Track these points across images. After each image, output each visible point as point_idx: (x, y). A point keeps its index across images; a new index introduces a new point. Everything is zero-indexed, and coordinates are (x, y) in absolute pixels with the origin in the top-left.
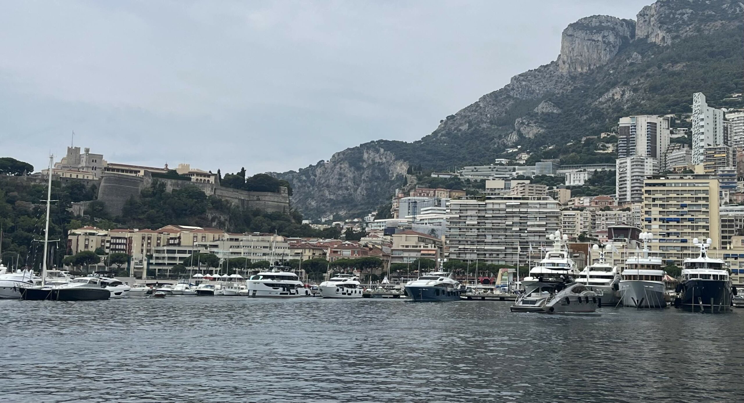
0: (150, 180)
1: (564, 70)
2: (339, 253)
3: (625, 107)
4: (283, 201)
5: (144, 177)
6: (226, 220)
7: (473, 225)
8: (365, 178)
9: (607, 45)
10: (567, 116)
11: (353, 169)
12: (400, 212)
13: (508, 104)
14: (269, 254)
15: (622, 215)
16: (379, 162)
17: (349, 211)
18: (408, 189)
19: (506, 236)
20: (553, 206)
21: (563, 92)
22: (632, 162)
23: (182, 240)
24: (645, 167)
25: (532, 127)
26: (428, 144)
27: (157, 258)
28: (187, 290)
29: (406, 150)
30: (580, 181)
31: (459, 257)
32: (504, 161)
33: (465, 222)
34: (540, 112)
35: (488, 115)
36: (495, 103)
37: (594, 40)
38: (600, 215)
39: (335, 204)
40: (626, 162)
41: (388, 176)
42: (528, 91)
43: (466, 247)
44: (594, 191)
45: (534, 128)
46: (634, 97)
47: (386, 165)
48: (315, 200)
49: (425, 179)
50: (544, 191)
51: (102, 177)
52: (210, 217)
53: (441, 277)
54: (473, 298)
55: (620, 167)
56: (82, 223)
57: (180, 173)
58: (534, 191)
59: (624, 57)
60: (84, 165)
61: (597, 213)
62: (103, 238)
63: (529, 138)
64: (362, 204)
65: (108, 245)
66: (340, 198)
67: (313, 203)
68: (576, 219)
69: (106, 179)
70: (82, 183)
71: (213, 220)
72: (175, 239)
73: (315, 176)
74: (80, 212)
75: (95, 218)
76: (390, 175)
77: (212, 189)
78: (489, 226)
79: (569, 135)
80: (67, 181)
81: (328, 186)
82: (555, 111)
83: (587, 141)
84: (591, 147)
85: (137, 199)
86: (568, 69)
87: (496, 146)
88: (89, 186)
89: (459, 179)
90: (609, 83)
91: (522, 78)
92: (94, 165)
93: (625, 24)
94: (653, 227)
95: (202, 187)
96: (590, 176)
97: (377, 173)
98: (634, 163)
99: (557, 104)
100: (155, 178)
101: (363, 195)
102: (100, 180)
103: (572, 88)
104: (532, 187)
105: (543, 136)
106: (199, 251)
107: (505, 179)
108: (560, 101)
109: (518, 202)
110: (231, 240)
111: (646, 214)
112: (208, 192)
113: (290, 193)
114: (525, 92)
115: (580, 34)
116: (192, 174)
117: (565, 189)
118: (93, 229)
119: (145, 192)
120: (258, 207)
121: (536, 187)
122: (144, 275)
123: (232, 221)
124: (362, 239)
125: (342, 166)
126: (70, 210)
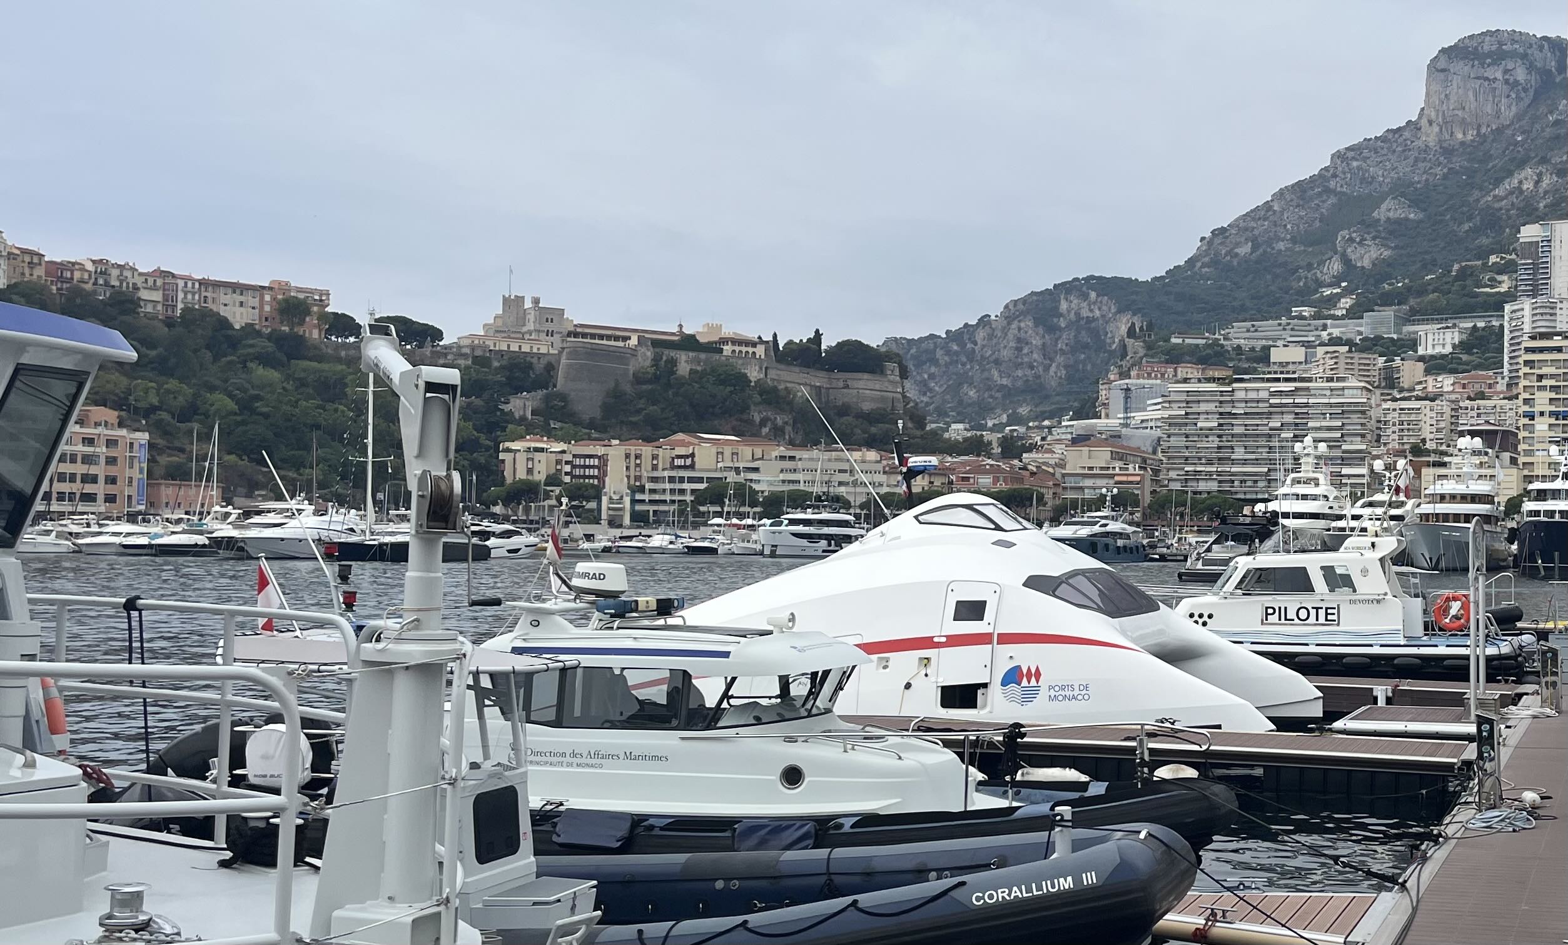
0: (649, 354)
1: (1430, 136)
2: (972, 481)
3: (1541, 205)
4: (890, 388)
5: (639, 348)
6: (786, 423)
7: (1211, 429)
8: (1064, 347)
9: (1512, 89)
10: (1433, 225)
11: (1041, 330)
12: (1111, 407)
13: (1326, 205)
14: (848, 483)
15: (1508, 407)
16: (1087, 317)
17: (1036, 407)
18: (1128, 365)
19: (1270, 448)
20: (1355, 391)
21: (1427, 180)
22: (1533, 309)
23: (696, 459)
24: (1559, 318)
25: (1368, 246)
26: (1176, 282)
27: (653, 491)
28: (671, 546)
29: (1137, 293)
30: (1444, 345)
31: (1186, 486)
32: (1307, 311)
33: (1196, 424)
34: (1383, 218)
35: (1289, 226)
36: (1301, 203)
37: (1486, 79)
38: (1467, 408)
39: (1009, 394)
40: (1523, 309)
41: (1104, 341)
42: (1363, 180)
43: (1198, 469)
44: (1467, 363)
45: (1371, 248)
46: (1558, 187)
47: (1101, 322)
48: (975, 387)
49: (1159, 346)
50: (1374, 365)
51: (563, 348)
52: (757, 418)
53: (1103, 522)
54: (1169, 558)
55: (1511, 319)
56: (528, 428)
57: (702, 339)
58: (1356, 366)
59: (1543, 109)
60: (532, 328)
61: (1462, 404)
62: (559, 457)
63: (1363, 267)
64: (1058, 395)
65: (568, 468)
66: (1019, 383)
67: (971, 393)
68: (1423, 415)
69: (569, 353)
70: (528, 359)
71: (763, 422)
72: (686, 457)
73: (975, 343)
74: (524, 411)
75: (551, 422)
76: (1108, 341)
77: (761, 368)
78: (1238, 430)
79: (1435, 260)
80: (502, 356)
81: (997, 362)
82: (1412, 216)
83: (1462, 270)
84: (1469, 282)
85: (628, 388)
86: (1437, 136)
87: (1301, 284)
88: (539, 366)
89: (1222, 346)
90: (1512, 160)
91: (1351, 154)
92: (550, 326)
93: (1546, 46)
94: (1538, 427)
95: (743, 364)
96: (1464, 337)
97: (1085, 337)
98: (1538, 311)
99: (1415, 203)
100: (657, 350)
101: (1060, 378)
102: (560, 353)
103: (1445, 170)
104: (1352, 358)
105: (1388, 263)
106: (726, 478)
107: (1307, 345)
108: (1421, 197)
109: (1290, 386)
110: (782, 458)
111: (1525, 404)
112: (754, 374)
113: (904, 374)
114: (1358, 182)
115: (1461, 67)
116: (724, 341)
117: (1413, 362)
118: (542, 441)
119: (640, 375)
120: (846, 400)
121: (1360, 358)
122: (627, 521)
123: (799, 425)
124: (1024, 455)
125: (1022, 325)
126: (507, 408)
